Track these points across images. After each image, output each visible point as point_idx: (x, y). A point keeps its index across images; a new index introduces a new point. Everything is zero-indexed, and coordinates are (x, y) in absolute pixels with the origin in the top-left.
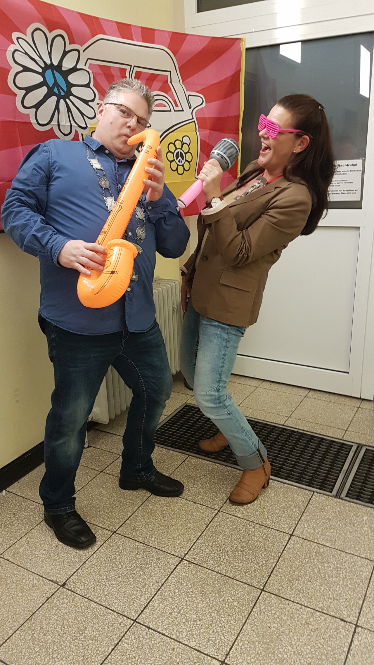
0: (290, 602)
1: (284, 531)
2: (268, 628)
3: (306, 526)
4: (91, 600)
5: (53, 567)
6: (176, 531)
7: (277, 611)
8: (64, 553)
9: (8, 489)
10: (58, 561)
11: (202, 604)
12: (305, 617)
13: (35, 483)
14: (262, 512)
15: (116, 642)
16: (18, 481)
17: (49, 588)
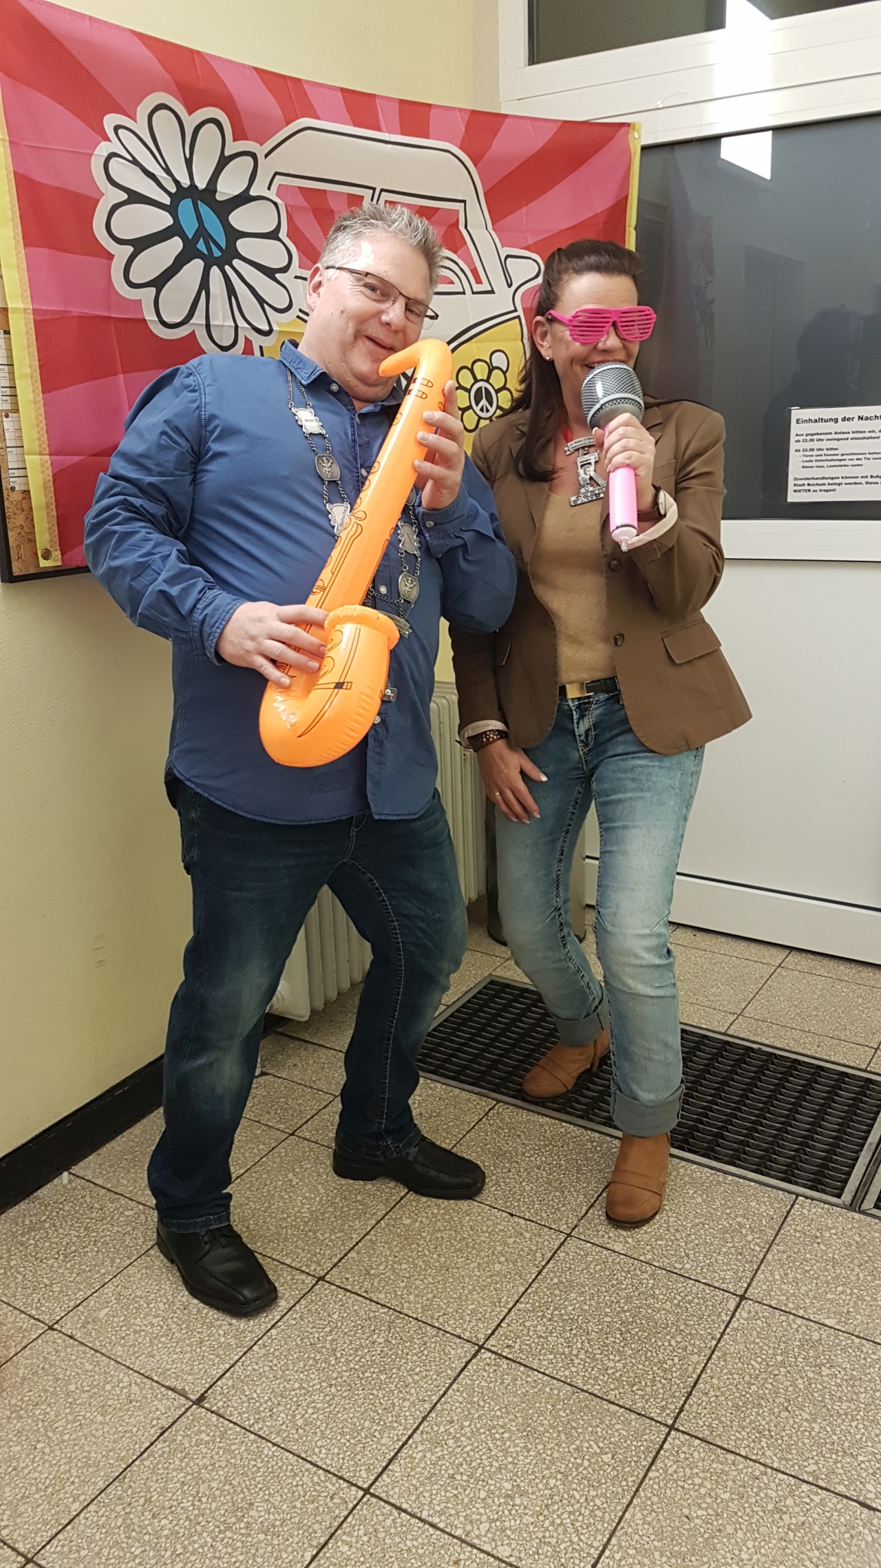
0: (738, 1457)
1: (724, 1287)
2: (685, 1519)
3: (777, 1277)
4: (263, 1438)
5: (175, 1356)
6: (467, 1280)
7: (705, 1479)
8: (203, 1324)
9: (75, 1169)
10: (187, 1342)
11: (526, 1457)
12: (774, 1494)
13: (137, 1156)
14: (672, 1241)
15: (322, 1540)
16: (98, 1152)
17: (167, 1406)
